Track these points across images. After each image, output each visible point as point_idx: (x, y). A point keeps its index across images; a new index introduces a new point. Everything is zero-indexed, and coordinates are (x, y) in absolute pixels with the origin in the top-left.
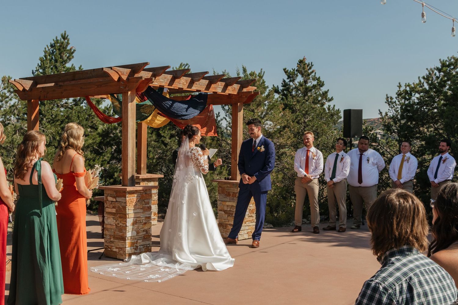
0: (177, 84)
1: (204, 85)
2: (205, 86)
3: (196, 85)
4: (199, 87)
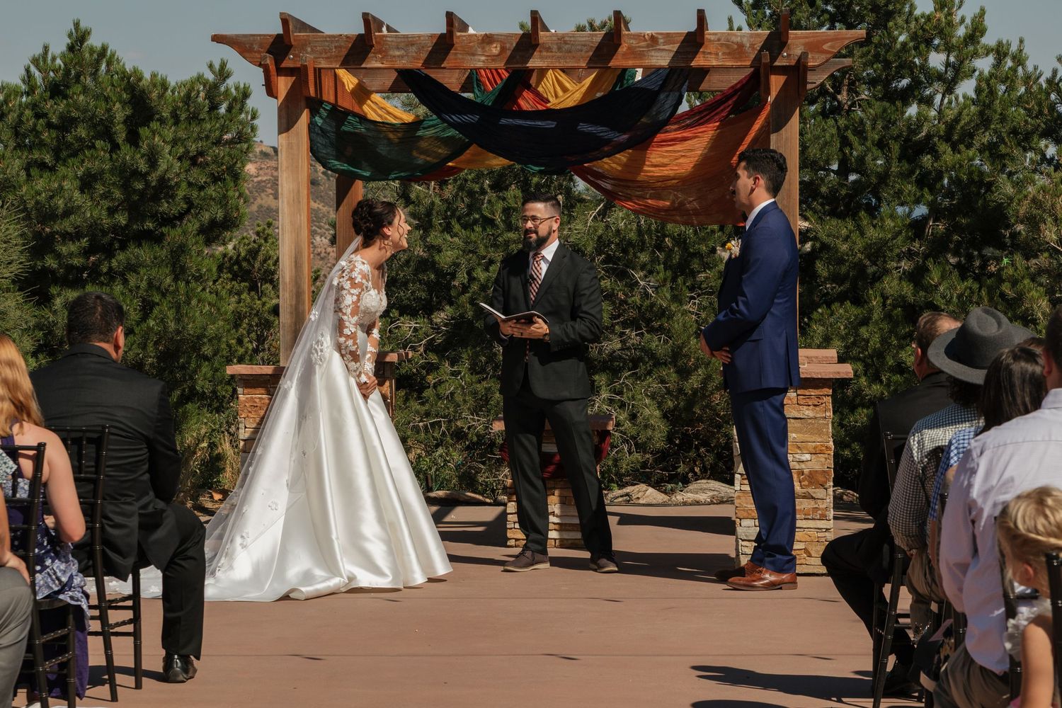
0: (460, 56)
1: (585, 48)
2: (587, 52)
3: (545, 54)
4: (559, 57)
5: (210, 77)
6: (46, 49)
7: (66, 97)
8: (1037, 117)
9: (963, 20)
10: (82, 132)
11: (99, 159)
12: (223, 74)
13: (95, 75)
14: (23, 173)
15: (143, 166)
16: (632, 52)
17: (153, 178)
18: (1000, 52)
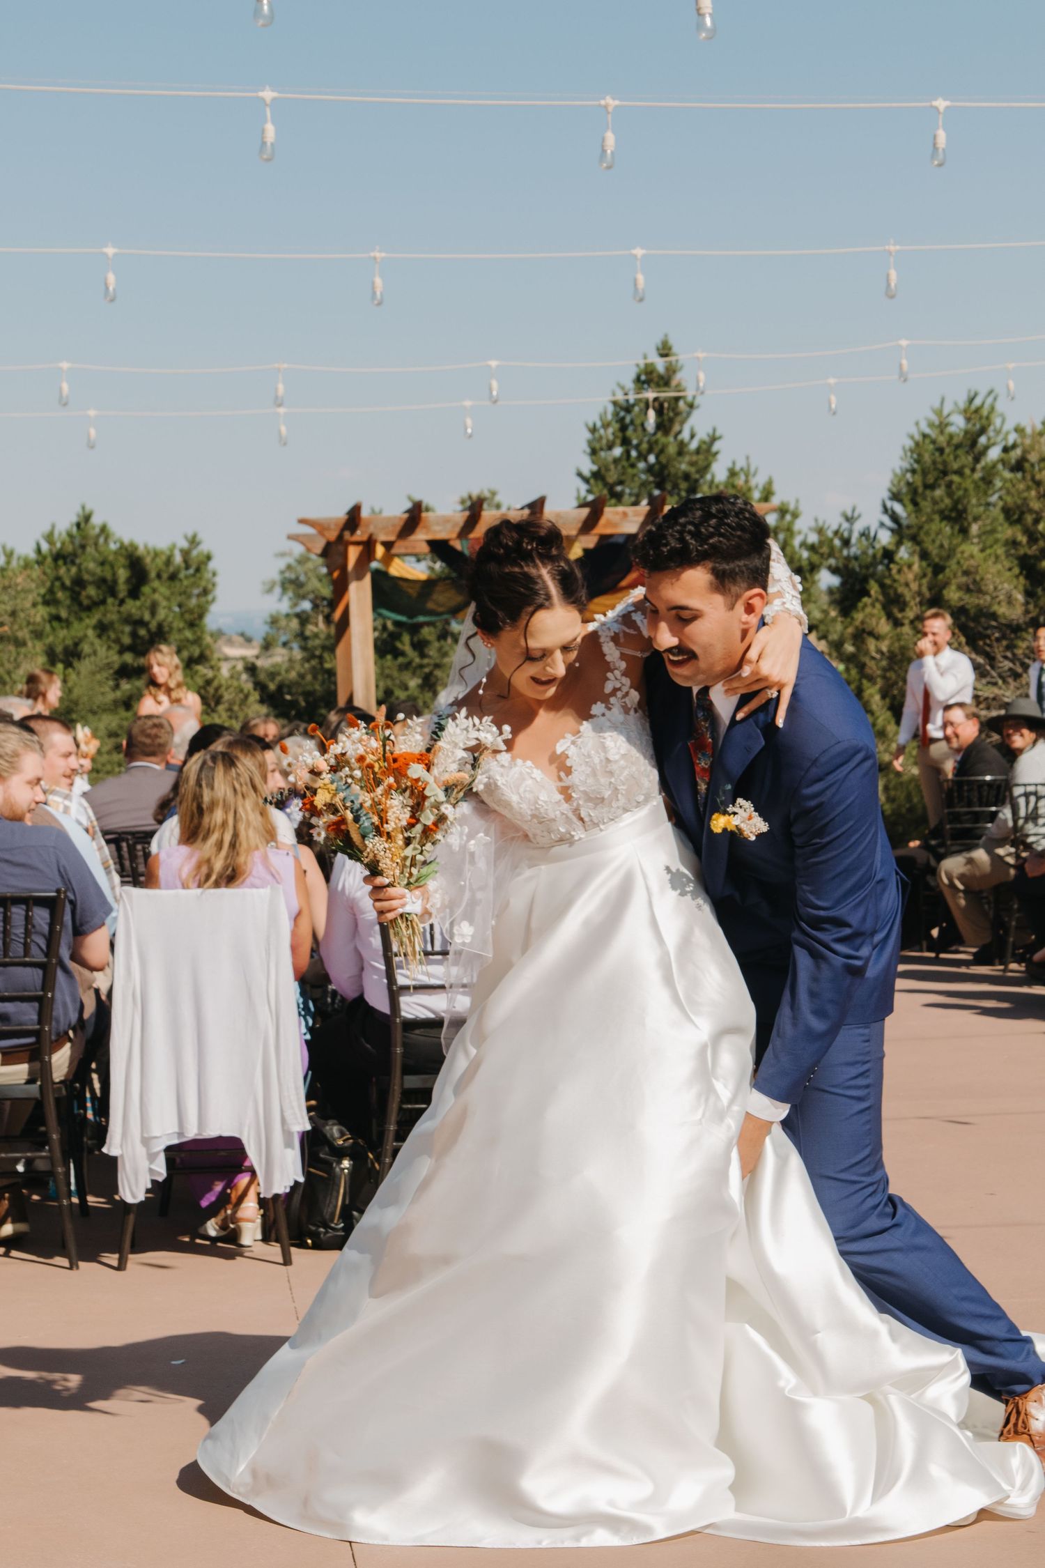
5: (184, 544)
6: (53, 527)
7: (73, 563)
8: (827, 559)
9: (757, 487)
10: (92, 591)
11: (111, 612)
12: (194, 541)
13: (96, 544)
14: (48, 628)
15: (147, 617)
16: (609, 524)
17: (153, 626)
18: (783, 511)
